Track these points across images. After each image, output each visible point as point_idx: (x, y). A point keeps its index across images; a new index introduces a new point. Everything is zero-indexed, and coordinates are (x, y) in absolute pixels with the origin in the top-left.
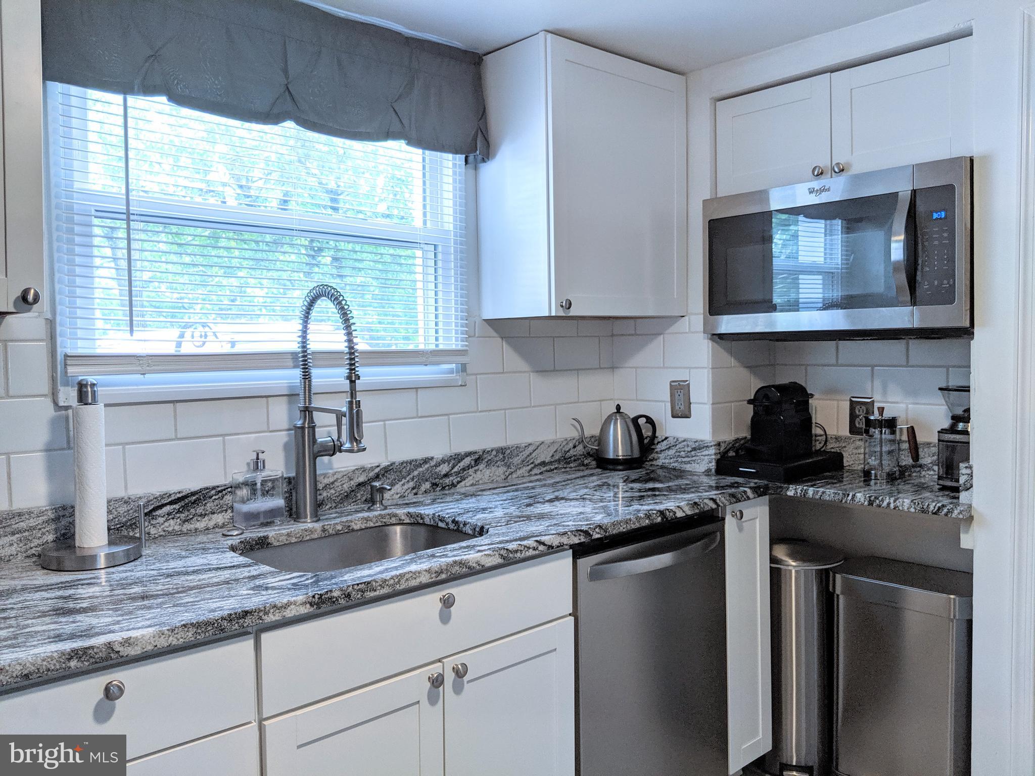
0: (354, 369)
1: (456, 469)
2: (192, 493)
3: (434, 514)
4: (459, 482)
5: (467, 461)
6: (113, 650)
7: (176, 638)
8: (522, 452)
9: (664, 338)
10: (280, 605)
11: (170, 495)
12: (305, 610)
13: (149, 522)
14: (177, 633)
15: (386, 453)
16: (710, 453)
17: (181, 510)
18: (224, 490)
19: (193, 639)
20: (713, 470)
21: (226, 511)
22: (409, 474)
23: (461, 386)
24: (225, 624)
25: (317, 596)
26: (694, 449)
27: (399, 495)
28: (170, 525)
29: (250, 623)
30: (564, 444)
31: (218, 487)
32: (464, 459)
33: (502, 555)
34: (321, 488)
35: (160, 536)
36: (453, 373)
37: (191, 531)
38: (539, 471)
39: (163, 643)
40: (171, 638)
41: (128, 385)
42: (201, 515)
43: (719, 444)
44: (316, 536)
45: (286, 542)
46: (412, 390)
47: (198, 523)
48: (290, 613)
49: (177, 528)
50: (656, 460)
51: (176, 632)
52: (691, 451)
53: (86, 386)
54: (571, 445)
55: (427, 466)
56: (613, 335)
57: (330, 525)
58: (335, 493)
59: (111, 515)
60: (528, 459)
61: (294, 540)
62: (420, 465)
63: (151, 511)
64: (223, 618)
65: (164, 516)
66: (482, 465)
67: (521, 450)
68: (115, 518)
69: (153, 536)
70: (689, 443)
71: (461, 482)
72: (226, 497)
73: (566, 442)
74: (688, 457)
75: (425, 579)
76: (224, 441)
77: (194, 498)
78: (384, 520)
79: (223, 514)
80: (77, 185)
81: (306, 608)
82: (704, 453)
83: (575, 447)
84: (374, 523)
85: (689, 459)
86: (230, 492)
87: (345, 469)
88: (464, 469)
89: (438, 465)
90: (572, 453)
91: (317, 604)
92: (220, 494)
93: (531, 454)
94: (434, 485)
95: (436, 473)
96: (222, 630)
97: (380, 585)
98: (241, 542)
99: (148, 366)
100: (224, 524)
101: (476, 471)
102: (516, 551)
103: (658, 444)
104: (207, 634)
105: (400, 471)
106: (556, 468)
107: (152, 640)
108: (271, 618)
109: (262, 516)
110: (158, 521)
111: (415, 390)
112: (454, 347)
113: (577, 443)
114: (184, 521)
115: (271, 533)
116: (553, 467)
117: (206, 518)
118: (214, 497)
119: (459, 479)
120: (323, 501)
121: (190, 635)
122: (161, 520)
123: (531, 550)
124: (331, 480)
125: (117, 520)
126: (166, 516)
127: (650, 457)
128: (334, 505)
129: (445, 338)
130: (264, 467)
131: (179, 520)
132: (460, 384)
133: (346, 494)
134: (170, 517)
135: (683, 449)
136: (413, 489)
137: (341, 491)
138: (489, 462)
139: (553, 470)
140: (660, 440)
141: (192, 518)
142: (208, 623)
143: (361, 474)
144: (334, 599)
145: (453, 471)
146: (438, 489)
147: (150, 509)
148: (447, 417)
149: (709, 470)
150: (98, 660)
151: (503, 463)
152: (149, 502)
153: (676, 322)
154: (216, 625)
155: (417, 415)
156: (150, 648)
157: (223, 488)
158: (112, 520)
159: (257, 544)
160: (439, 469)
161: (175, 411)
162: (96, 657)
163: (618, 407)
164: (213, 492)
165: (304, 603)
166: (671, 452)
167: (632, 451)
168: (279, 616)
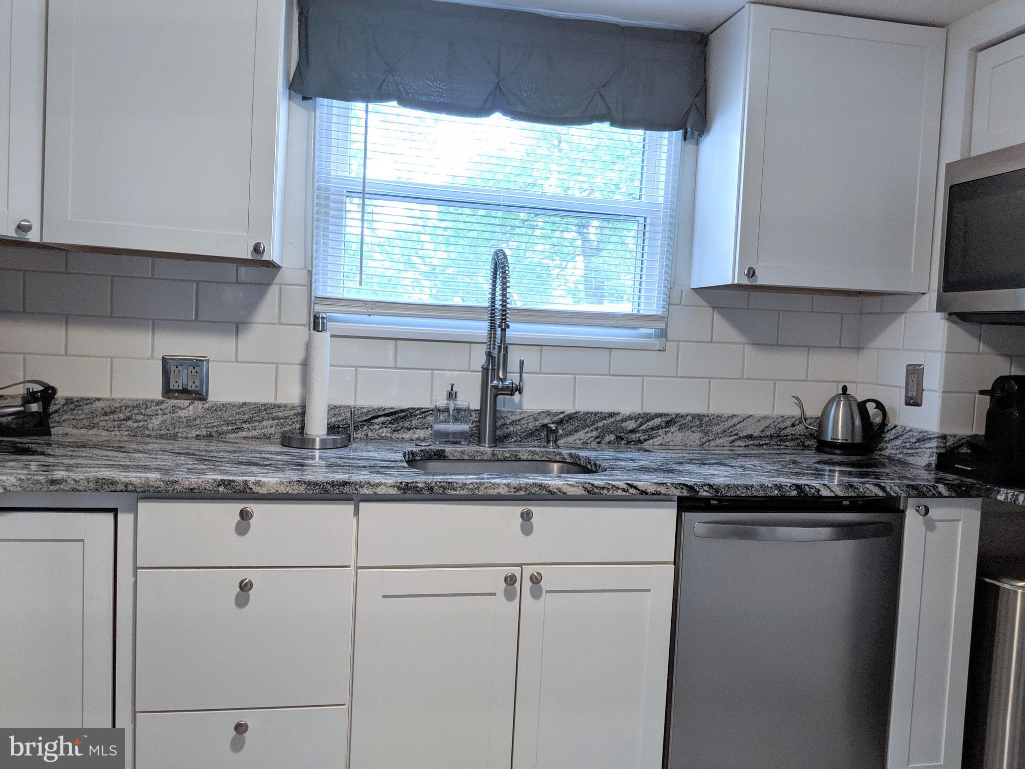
0: (505, 319)
1: (643, 427)
2: (401, 410)
3: (586, 456)
4: (646, 440)
5: (657, 421)
6: (248, 486)
7: (292, 489)
8: (724, 421)
9: (905, 318)
10: (373, 483)
11: (385, 409)
12: (393, 491)
13: (368, 427)
14: (293, 486)
15: (574, 403)
16: (932, 446)
17: (392, 422)
18: (427, 412)
19: (304, 492)
20: (933, 465)
21: (427, 428)
22: (593, 424)
23: (659, 350)
24: (329, 487)
25: (404, 483)
26: (919, 441)
27: (582, 441)
28: (383, 432)
29: (348, 491)
30: (779, 421)
31: (422, 408)
32: (653, 419)
33: (586, 488)
34: (508, 423)
35: (376, 439)
36: (652, 338)
37: (398, 439)
38: (743, 444)
39: (282, 489)
40: (288, 488)
41: (362, 323)
42: (407, 428)
43: (944, 437)
44: (486, 458)
45: (460, 458)
46: (606, 350)
47: (405, 434)
48: (381, 491)
49: (388, 435)
50: (884, 449)
51: (292, 484)
52: (916, 442)
53: (318, 318)
54: (789, 423)
55: (612, 420)
56: (861, 314)
57: (500, 451)
58: (521, 429)
59: (341, 418)
60: (730, 430)
61: (466, 457)
62: (605, 418)
63: (370, 419)
64: (327, 483)
65: (379, 424)
66: (674, 427)
67: (722, 419)
68: (343, 420)
69: (370, 438)
70: (914, 434)
71: (648, 440)
72: (427, 418)
73: (782, 419)
74: (912, 448)
75: (503, 491)
76: (432, 374)
77: (403, 414)
78: (550, 457)
79: (424, 430)
80: (333, 173)
81: (394, 490)
82: (926, 446)
83: (793, 425)
84: (540, 457)
85: (914, 451)
86: (431, 414)
87: (531, 411)
88: (653, 429)
89: (624, 420)
90: (789, 431)
91: (404, 489)
92: (424, 414)
93: (735, 425)
94: (619, 438)
95: (621, 427)
96: (326, 491)
97: (460, 487)
98: (421, 450)
99: (372, 309)
100: (424, 438)
101: (666, 433)
102: (603, 488)
103: (887, 432)
104: (315, 491)
105: (584, 421)
106: (766, 444)
107: (275, 486)
108: (365, 491)
109: (451, 436)
110: (374, 427)
111: (609, 350)
112: (655, 313)
113: (797, 422)
114: (394, 431)
115: (448, 449)
116: (762, 442)
117: (411, 431)
118: (418, 416)
119: (646, 437)
120: (509, 434)
121: (302, 489)
122: (377, 427)
123: (620, 491)
124: (518, 418)
125: (345, 421)
126: (381, 424)
127: (879, 447)
128: (519, 439)
129: (646, 304)
130: (456, 397)
131: (390, 429)
132: (657, 348)
133: (530, 432)
134: (384, 426)
135: (908, 440)
136: (597, 438)
137: (526, 428)
138: (683, 426)
139: (763, 445)
140: (889, 429)
141: (401, 429)
142: (316, 484)
143: (546, 417)
144: (419, 489)
145: (640, 429)
146: (623, 442)
147: (369, 417)
148: (641, 378)
149: (929, 465)
150: (237, 491)
151: (699, 429)
152: (369, 411)
153: (917, 300)
154: (322, 486)
155: (609, 373)
156: (273, 491)
157: (426, 410)
158: (341, 421)
159: (435, 455)
160: (624, 425)
161: (396, 346)
162: (237, 488)
163: (845, 389)
164: (418, 412)
165: (393, 486)
166: (898, 442)
167: (853, 436)
168: (371, 491)
